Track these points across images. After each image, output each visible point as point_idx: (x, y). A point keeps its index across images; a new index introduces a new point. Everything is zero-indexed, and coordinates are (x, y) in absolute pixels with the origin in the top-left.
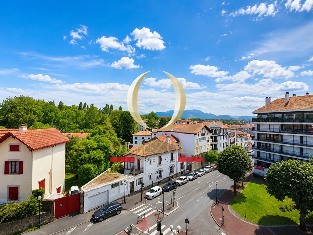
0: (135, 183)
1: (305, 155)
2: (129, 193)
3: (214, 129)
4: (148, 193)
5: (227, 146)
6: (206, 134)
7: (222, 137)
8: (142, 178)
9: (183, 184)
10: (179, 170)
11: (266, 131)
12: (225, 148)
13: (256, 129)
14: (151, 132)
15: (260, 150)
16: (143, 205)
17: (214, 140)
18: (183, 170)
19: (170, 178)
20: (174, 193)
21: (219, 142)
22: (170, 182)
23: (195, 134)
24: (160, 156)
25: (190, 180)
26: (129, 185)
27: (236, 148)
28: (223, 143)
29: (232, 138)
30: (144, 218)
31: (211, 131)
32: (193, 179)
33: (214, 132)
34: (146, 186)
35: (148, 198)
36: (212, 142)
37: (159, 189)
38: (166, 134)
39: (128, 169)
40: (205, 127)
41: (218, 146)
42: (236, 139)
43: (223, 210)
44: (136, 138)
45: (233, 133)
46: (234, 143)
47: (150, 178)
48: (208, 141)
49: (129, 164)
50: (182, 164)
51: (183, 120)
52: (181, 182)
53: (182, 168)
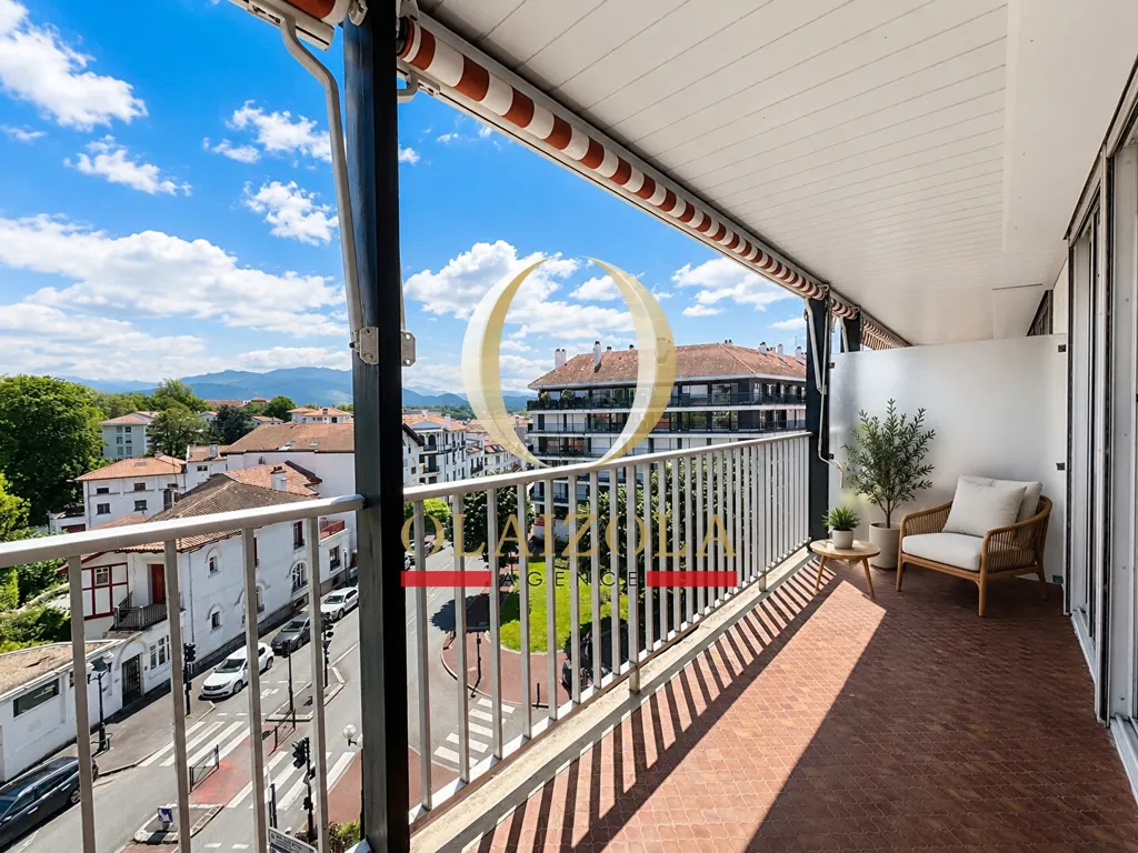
0: (146, 661)
3: (427, 434)
4: (214, 678)
7: (450, 454)
9: (345, 614)
10: (326, 574)
11: (559, 433)
13: (536, 428)
14: (183, 462)
16: (201, 723)
17: (427, 465)
18: (338, 570)
19: (294, 608)
20: (325, 645)
21: (442, 469)
22: (296, 619)
26: (118, 674)
28: (454, 473)
29: (474, 457)
30: (217, 764)
31: (419, 441)
33: (427, 443)
35: (217, 696)
36: (426, 471)
38: (261, 462)
39: (95, 616)
42: (486, 459)
44: (102, 491)
45: (478, 442)
46: (480, 468)
47: (215, 623)
48: (413, 471)
49: (103, 594)
50: (335, 551)
51: (317, 409)
52: (337, 607)
53: (335, 564)
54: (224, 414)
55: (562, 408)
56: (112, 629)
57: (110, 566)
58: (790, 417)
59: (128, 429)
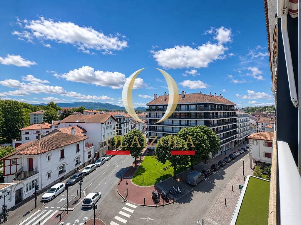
0: (24, 189)
1: (174, 131)
2: (15, 205)
3: (119, 118)
4: (46, 195)
5: (129, 131)
6: (112, 122)
7: (125, 124)
8: (36, 180)
9: (91, 172)
10: (87, 160)
11: (154, 118)
12: (127, 133)
13: (148, 117)
14: (51, 125)
15: (151, 131)
16: (39, 211)
17: (118, 127)
18: (91, 158)
19: (76, 171)
20: (81, 184)
21: (123, 128)
22: (75, 174)
23: (102, 123)
24: (62, 149)
25: (98, 166)
26: (14, 194)
27: (136, 132)
28: (126, 129)
29: (132, 125)
31: (116, 120)
32: (101, 164)
33: (118, 121)
34: (43, 187)
35: (46, 201)
36: (118, 129)
37: (61, 186)
38: (70, 126)
39: (11, 174)
40: (112, 116)
41: (122, 132)
42: (136, 125)
43: (127, 184)
44: (27, 133)
45: (133, 120)
46: (134, 127)
47: (49, 176)
48: (114, 129)
49: (13, 167)
50: (90, 153)
51: (90, 110)
52: (88, 170)
53: (89, 157)
54: (65, 111)
55: (156, 111)
56: (14, 179)
57: (16, 159)
58: (219, 115)
59: (37, 115)
